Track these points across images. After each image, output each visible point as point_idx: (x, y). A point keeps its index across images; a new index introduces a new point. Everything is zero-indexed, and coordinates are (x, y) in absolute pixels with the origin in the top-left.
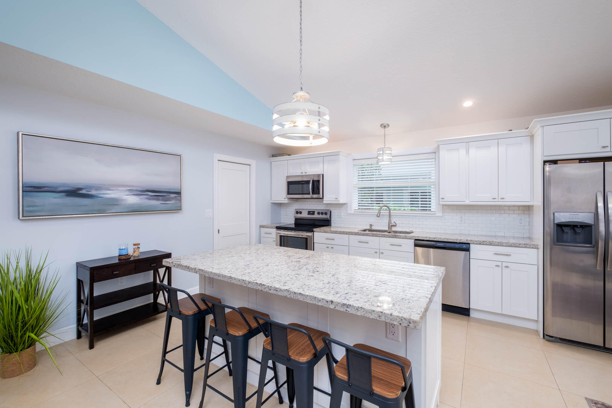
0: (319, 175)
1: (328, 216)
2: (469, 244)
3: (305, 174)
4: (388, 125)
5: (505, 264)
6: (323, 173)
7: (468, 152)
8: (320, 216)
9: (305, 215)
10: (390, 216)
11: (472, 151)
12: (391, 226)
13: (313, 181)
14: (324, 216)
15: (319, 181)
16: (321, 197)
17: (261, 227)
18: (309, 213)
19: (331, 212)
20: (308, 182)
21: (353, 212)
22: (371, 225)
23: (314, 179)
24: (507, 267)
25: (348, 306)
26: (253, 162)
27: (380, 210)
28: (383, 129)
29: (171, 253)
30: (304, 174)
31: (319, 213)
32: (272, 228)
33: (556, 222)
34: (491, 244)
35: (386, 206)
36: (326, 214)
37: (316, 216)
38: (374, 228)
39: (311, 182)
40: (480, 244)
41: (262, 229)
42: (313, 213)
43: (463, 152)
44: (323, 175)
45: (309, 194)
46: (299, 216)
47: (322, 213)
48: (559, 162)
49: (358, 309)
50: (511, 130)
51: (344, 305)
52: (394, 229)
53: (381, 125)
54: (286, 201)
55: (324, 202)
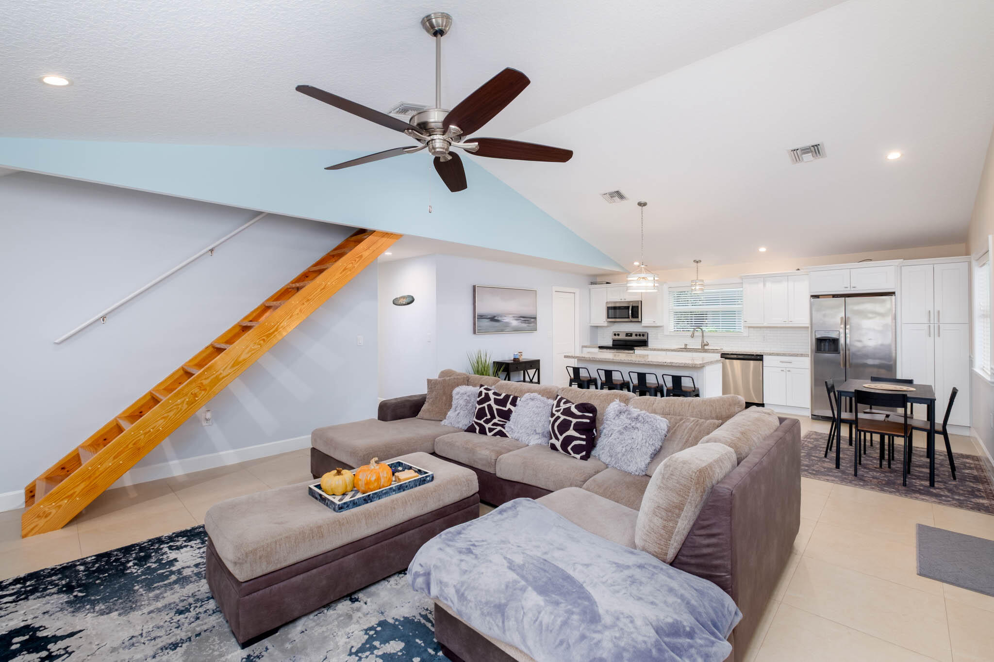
0: (638, 301)
1: (645, 338)
2: (763, 355)
3: (625, 300)
4: (701, 261)
5: (787, 369)
6: (641, 300)
7: (764, 285)
8: (638, 338)
9: (622, 337)
10: (703, 336)
11: (768, 285)
12: (704, 345)
13: (632, 307)
14: (641, 338)
15: (638, 307)
16: (640, 320)
17: (583, 347)
18: (627, 335)
19: (648, 334)
20: (628, 307)
21: (668, 334)
22: (686, 345)
23: (633, 305)
24: (789, 371)
25: (672, 363)
26: (577, 291)
27: (694, 331)
28: (696, 264)
29: (539, 360)
30: (623, 300)
31: (636, 335)
32: (594, 347)
33: (816, 337)
34: (778, 355)
35: (700, 328)
36: (643, 335)
37: (634, 338)
38: (688, 347)
39: (630, 308)
40: (770, 355)
41: (584, 349)
42: (631, 335)
43: (761, 285)
44: (641, 301)
45: (629, 318)
46: (617, 337)
47: (640, 335)
48: (820, 297)
49: (676, 363)
50: (798, 270)
51: (671, 363)
52: (706, 347)
53: (694, 261)
54: (606, 324)
55: (643, 325)
